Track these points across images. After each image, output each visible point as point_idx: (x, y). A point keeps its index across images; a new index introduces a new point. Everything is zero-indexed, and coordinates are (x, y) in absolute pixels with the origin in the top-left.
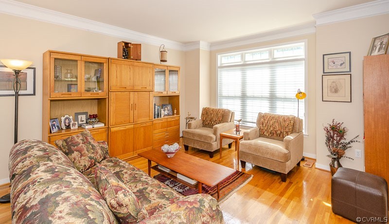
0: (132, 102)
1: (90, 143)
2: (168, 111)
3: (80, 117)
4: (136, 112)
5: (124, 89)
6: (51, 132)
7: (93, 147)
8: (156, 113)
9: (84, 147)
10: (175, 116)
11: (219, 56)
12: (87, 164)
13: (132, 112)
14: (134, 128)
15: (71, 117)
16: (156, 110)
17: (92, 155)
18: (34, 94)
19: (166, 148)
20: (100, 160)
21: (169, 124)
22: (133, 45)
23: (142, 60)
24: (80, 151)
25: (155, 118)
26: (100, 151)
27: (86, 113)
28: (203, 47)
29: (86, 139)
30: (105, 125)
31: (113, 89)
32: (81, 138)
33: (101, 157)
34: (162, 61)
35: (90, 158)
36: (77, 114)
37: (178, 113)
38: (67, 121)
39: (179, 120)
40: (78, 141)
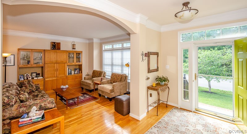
0: (56, 68)
1: (31, 84)
2: (77, 71)
3: (33, 74)
4: (58, 72)
5: (52, 63)
6: (19, 80)
7: (32, 86)
8: (69, 72)
9: (28, 85)
10: (80, 74)
11: (104, 45)
12: (28, 91)
13: (56, 72)
14: (57, 79)
15: (29, 75)
16: (69, 71)
17: (31, 89)
18: (14, 65)
19: (62, 87)
20: (35, 91)
21: (76, 78)
22: (57, 43)
23: (61, 50)
24: (26, 87)
25: (68, 75)
26: (35, 87)
27: (36, 73)
28: (95, 41)
29: (29, 82)
30: (43, 78)
31: (46, 62)
32: (27, 82)
33: (35, 89)
34: (73, 49)
35: (30, 89)
36: (32, 73)
37: (81, 73)
38: (27, 76)
39: (82, 76)
40: (26, 83)
